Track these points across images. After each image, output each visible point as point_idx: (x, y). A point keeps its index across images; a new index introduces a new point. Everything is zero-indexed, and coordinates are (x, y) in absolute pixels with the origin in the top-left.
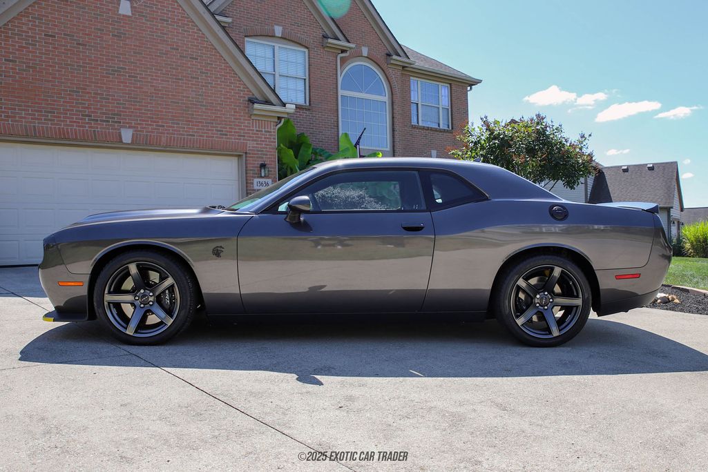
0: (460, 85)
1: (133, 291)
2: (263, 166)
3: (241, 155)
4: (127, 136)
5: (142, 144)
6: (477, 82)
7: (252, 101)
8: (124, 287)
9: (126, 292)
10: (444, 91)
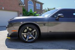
0: (42, 4)
1: (26, 32)
2: (21, 13)
3: (18, 12)
4: (3, 8)
5: (5, 10)
6: (43, 4)
7: (20, 4)
8: (24, 31)
9: (25, 33)
10: (40, 5)
